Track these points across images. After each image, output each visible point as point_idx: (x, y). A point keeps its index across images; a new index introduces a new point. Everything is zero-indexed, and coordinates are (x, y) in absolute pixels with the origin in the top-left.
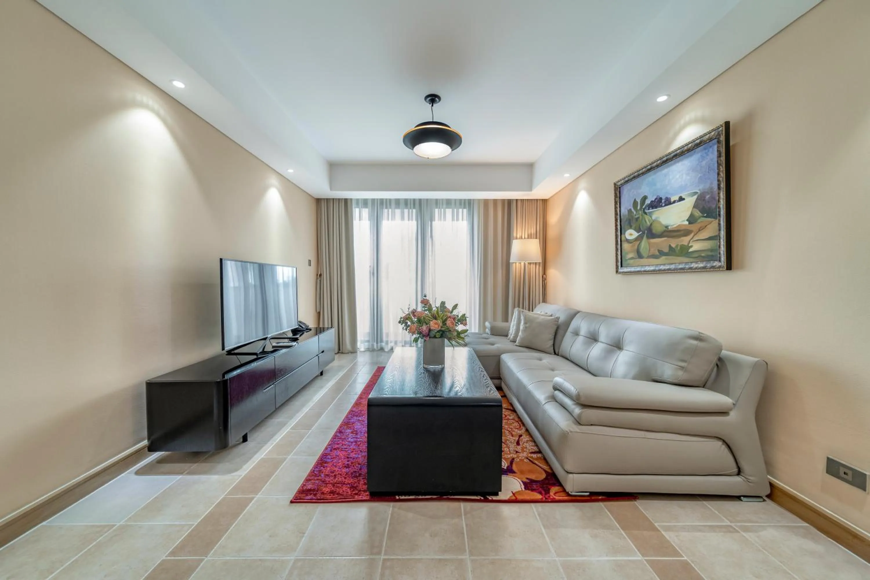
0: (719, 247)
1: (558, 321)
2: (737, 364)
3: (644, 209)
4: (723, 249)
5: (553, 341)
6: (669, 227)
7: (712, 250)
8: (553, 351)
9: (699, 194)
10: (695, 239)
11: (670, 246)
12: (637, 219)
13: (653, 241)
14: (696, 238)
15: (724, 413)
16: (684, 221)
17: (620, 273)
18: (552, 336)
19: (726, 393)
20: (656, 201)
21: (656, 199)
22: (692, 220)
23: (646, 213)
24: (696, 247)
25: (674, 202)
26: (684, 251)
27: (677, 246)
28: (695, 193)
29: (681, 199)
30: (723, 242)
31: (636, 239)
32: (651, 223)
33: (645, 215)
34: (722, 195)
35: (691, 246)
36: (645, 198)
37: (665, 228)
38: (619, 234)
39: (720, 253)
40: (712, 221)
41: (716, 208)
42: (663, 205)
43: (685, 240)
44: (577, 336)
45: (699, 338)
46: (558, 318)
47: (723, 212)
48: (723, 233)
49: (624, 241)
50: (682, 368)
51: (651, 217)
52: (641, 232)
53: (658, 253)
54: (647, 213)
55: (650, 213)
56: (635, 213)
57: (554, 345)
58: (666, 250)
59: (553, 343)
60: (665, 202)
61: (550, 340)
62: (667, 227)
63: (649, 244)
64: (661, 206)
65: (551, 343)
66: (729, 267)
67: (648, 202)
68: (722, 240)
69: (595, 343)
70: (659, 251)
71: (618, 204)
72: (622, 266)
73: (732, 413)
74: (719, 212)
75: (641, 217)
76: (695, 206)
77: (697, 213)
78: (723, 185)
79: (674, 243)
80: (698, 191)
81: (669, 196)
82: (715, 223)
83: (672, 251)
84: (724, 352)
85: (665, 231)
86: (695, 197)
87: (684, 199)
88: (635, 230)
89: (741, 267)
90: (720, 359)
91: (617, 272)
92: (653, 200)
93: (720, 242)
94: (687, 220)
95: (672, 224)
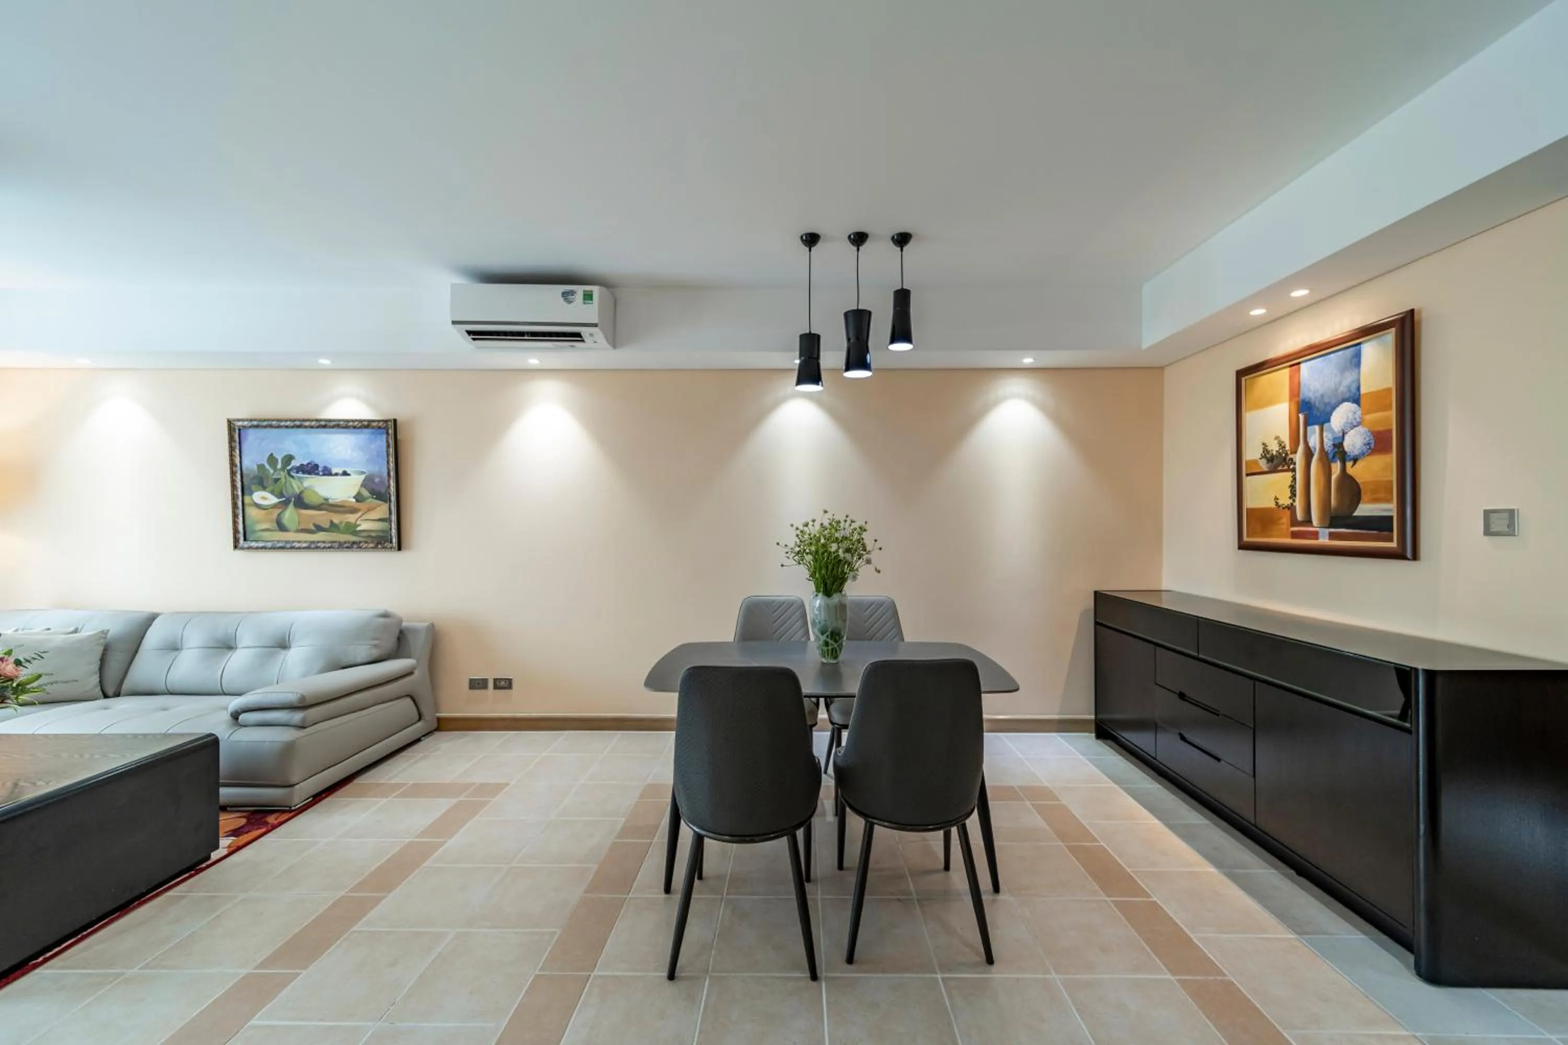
0: (391, 529)
1: (105, 638)
2: (415, 631)
3: (289, 471)
4: (394, 532)
5: (98, 675)
6: (330, 501)
7: (383, 531)
8: (101, 693)
9: (367, 474)
10: (366, 518)
11: (332, 522)
12: (277, 480)
13: (303, 512)
14: (364, 517)
15: (410, 673)
16: (350, 497)
17: (243, 548)
18: (95, 667)
19: (408, 657)
20: (310, 466)
21: (308, 464)
22: (359, 498)
23: (292, 477)
24: (364, 526)
25: (336, 474)
26: (351, 529)
27: (341, 523)
28: (363, 473)
29: (345, 474)
30: (394, 526)
31: (275, 506)
32: (301, 490)
33: (291, 479)
34: (392, 483)
35: (359, 525)
36: (289, 458)
37: (324, 501)
38: (240, 493)
39: (391, 535)
40: (381, 504)
41: (385, 493)
42: (321, 473)
43: (351, 518)
44: (178, 652)
45: (385, 615)
46: (105, 632)
47: (393, 498)
48: (394, 518)
49: (250, 505)
50: (375, 646)
51: (302, 483)
52: (284, 499)
53: (313, 528)
54: (295, 477)
55: (300, 478)
56: (272, 471)
57: (101, 682)
58: (326, 525)
59: (98, 680)
60: (323, 471)
61: (97, 673)
62: (326, 499)
63: (299, 515)
64: (318, 474)
65: (95, 679)
66: (399, 549)
67: (295, 463)
68: (393, 524)
69: (231, 652)
70: (314, 525)
71: (238, 451)
72: (245, 539)
73: (416, 672)
74: (390, 497)
75: (283, 480)
76: (363, 485)
77: (366, 493)
78: (392, 474)
79: (336, 519)
80: (367, 472)
81: (329, 466)
82: (385, 507)
83: (333, 527)
84: (404, 624)
85: (322, 504)
86: (363, 477)
87: (349, 475)
88: (272, 493)
89: (409, 548)
90: (401, 632)
91: (236, 547)
92: (305, 463)
93: (391, 525)
94: (354, 497)
95: (333, 498)
